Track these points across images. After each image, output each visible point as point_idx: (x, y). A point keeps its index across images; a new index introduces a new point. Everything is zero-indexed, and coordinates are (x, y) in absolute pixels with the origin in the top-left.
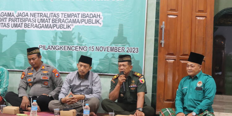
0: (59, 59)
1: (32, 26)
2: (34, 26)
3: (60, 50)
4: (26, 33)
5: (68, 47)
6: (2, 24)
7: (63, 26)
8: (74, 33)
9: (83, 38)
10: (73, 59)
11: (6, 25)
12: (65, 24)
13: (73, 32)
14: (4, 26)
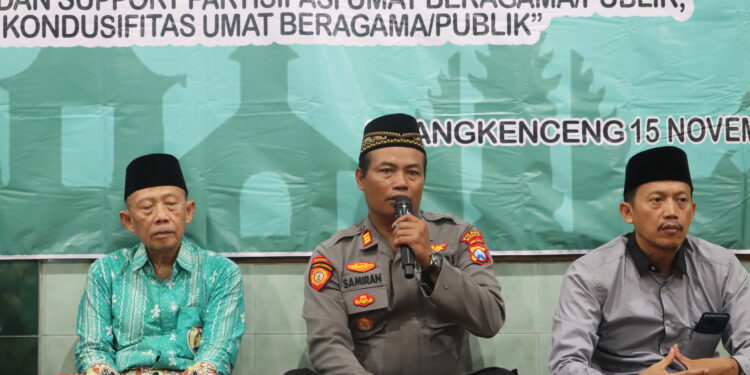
0: (478, 186)
1: (322, 28)
2: (332, 27)
3: (481, 141)
4: (292, 64)
5: (522, 126)
6: (154, 17)
7: (489, 23)
8: (550, 55)
9: (600, 80)
10: (555, 187)
11: (179, 26)
12: (501, 13)
13: (544, 50)
14: (165, 29)
